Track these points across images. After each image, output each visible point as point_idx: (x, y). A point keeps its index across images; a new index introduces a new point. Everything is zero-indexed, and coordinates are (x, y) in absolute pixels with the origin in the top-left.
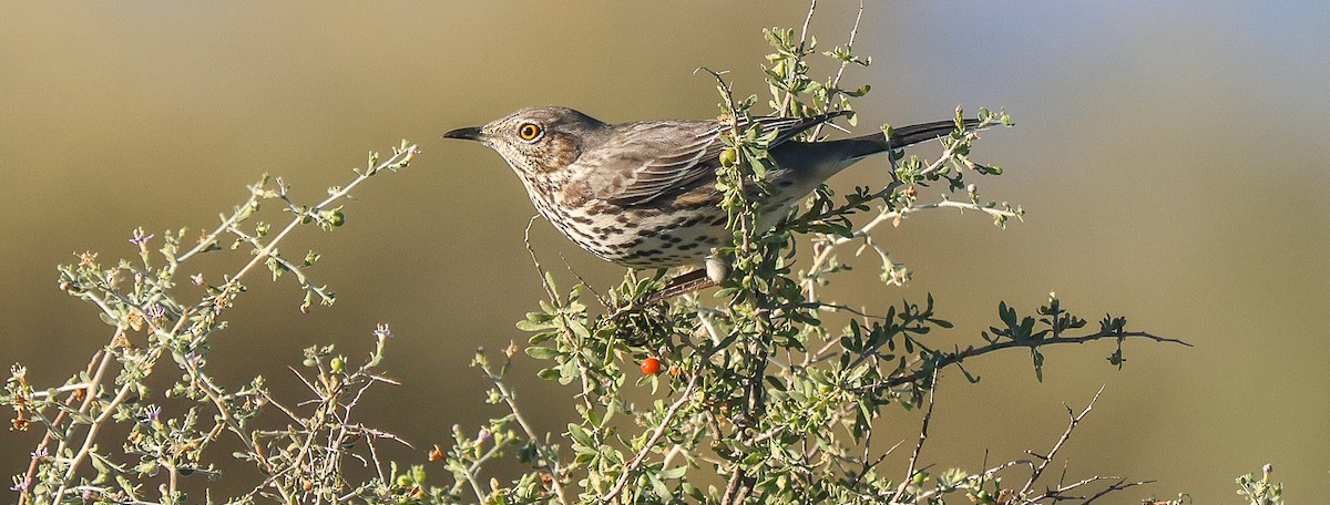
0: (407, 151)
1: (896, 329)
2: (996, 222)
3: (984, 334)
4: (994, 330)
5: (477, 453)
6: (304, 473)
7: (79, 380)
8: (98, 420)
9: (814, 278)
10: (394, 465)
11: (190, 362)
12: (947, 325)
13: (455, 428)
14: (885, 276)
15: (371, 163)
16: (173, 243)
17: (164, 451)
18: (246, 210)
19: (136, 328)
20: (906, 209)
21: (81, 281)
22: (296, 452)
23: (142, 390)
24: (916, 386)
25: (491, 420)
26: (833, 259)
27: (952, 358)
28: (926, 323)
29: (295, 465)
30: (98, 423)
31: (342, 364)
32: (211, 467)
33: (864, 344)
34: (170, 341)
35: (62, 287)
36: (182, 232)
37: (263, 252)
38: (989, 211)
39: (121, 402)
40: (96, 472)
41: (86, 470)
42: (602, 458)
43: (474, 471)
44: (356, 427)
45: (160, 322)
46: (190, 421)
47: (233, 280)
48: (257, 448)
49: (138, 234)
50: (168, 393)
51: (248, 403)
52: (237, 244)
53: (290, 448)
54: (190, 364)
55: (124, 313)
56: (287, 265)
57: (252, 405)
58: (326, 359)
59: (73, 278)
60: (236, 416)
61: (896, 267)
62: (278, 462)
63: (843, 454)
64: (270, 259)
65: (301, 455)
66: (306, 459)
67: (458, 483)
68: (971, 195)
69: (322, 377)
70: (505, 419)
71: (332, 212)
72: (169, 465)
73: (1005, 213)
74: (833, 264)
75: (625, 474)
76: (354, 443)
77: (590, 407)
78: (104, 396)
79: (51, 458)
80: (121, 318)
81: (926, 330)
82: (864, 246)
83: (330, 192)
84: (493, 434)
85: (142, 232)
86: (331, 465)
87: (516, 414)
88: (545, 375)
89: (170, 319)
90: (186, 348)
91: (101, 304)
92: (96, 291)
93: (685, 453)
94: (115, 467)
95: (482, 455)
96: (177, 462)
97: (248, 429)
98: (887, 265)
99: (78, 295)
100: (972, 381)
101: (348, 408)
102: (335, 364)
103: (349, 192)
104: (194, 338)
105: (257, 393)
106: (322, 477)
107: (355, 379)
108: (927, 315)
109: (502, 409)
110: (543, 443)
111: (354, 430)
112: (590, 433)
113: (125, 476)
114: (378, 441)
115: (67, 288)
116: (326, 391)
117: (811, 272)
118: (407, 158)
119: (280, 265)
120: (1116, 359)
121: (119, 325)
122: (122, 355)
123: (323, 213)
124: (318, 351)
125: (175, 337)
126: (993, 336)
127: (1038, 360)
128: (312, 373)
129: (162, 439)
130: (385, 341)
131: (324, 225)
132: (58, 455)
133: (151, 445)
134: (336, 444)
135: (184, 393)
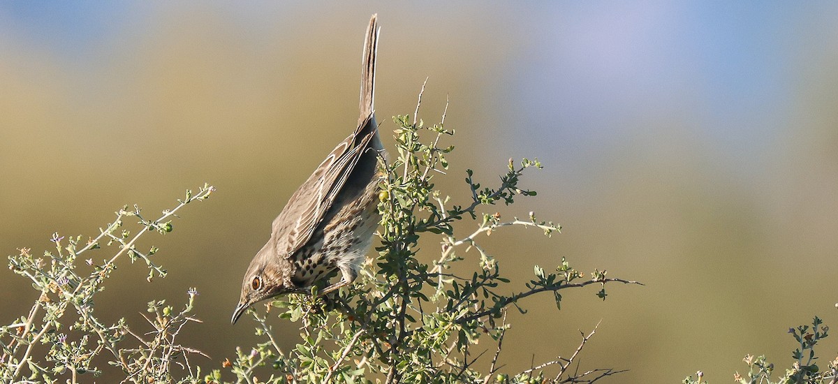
0: (208, 189)
1: (479, 285)
2: (545, 234)
3: (527, 285)
4: (533, 282)
5: (250, 363)
6: (149, 373)
7: (21, 321)
8: (32, 342)
9: (442, 264)
10: (199, 368)
11: (83, 310)
12: (507, 281)
13: (238, 349)
14: (482, 263)
15: (187, 196)
16: (74, 244)
17: (69, 360)
18: (116, 225)
19: (54, 291)
20: (494, 226)
21: (22, 265)
22: (144, 361)
23: (58, 325)
24: (491, 317)
25: (258, 345)
26: (453, 254)
27: (510, 300)
28: (494, 281)
29: (144, 368)
30: (32, 344)
31: (169, 311)
32: (96, 369)
33: (461, 294)
34: (72, 298)
35: (10, 268)
36: (79, 238)
37: (126, 247)
38: (542, 227)
39: (45, 332)
40: (31, 372)
41: (25, 372)
42: (316, 364)
43: (249, 373)
44: (178, 347)
45: (66, 287)
46: (83, 343)
47: (109, 263)
48: (122, 359)
49: (55, 236)
50: (71, 328)
51: (117, 333)
52: (111, 242)
53: (141, 359)
54: (84, 311)
55: (46, 283)
56: (140, 254)
57: (119, 334)
58: (161, 308)
59: (17, 264)
60: (110, 340)
61: (489, 259)
62: (134, 366)
63: (458, 365)
64: (130, 251)
65: (147, 363)
66: (150, 365)
67: (240, 380)
68: (531, 217)
69: (158, 318)
70: (266, 344)
71: (166, 224)
72: (72, 368)
73: (551, 228)
74: (453, 256)
75: (330, 374)
76: (176, 356)
77: (308, 334)
78: (34, 331)
79: (5, 364)
80: (43, 286)
81: (495, 285)
82: (470, 246)
83: (164, 213)
84: (259, 353)
85: (57, 235)
86: (164, 369)
87: (272, 341)
88: (283, 317)
89: (72, 286)
90: (81, 302)
91: (33, 278)
92: (29, 270)
93: (368, 364)
94: (42, 369)
95: (253, 365)
96: (76, 367)
97: (117, 349)
98: (484, 257)
99: (19, 272)
100: (523, 313)
101: (174, 336)
102: (165, 311)
103: (174, 213)
104: (85, 296)
105: (121, 327)
106: (159, 375)
107: (178, 319)
108: (496, 276)
109: (264, 338)
110: (288, 358)
111: (177, 348)
112: (308, 349)
113: (47, 374)
114: (190, 355)
115: (13, 269)
116: (161, 326)
117: (440, 261)
118: (208, 193)
119: (136, 254)
120: (602, 295)
121: (43, 290)
122: (45, 306)
123: (160, 225)
124: (156, 303)
125: (75, 296)
126: (532, 286)
127: (559, 298)
128: (153, 316)
129: (68, 353)
130: (194, 297)
131: (161, 231)
132: (9, 362)
133: (61, 356)
134: (167, 356)
135: (80, 328)
